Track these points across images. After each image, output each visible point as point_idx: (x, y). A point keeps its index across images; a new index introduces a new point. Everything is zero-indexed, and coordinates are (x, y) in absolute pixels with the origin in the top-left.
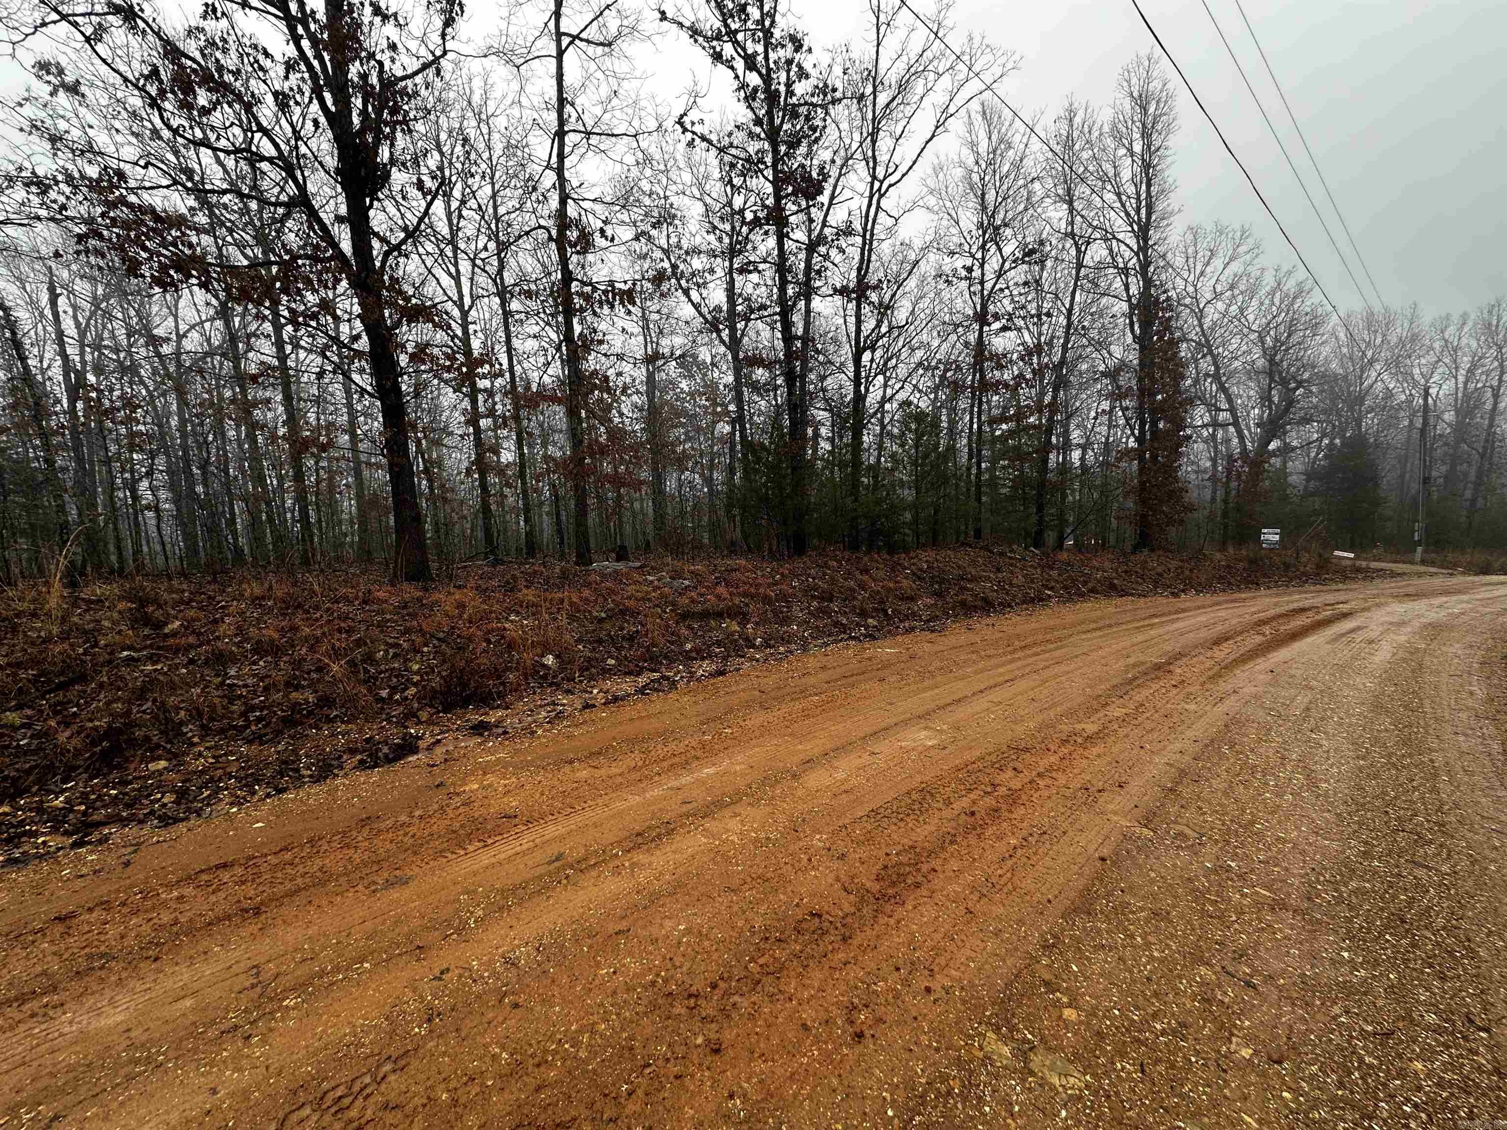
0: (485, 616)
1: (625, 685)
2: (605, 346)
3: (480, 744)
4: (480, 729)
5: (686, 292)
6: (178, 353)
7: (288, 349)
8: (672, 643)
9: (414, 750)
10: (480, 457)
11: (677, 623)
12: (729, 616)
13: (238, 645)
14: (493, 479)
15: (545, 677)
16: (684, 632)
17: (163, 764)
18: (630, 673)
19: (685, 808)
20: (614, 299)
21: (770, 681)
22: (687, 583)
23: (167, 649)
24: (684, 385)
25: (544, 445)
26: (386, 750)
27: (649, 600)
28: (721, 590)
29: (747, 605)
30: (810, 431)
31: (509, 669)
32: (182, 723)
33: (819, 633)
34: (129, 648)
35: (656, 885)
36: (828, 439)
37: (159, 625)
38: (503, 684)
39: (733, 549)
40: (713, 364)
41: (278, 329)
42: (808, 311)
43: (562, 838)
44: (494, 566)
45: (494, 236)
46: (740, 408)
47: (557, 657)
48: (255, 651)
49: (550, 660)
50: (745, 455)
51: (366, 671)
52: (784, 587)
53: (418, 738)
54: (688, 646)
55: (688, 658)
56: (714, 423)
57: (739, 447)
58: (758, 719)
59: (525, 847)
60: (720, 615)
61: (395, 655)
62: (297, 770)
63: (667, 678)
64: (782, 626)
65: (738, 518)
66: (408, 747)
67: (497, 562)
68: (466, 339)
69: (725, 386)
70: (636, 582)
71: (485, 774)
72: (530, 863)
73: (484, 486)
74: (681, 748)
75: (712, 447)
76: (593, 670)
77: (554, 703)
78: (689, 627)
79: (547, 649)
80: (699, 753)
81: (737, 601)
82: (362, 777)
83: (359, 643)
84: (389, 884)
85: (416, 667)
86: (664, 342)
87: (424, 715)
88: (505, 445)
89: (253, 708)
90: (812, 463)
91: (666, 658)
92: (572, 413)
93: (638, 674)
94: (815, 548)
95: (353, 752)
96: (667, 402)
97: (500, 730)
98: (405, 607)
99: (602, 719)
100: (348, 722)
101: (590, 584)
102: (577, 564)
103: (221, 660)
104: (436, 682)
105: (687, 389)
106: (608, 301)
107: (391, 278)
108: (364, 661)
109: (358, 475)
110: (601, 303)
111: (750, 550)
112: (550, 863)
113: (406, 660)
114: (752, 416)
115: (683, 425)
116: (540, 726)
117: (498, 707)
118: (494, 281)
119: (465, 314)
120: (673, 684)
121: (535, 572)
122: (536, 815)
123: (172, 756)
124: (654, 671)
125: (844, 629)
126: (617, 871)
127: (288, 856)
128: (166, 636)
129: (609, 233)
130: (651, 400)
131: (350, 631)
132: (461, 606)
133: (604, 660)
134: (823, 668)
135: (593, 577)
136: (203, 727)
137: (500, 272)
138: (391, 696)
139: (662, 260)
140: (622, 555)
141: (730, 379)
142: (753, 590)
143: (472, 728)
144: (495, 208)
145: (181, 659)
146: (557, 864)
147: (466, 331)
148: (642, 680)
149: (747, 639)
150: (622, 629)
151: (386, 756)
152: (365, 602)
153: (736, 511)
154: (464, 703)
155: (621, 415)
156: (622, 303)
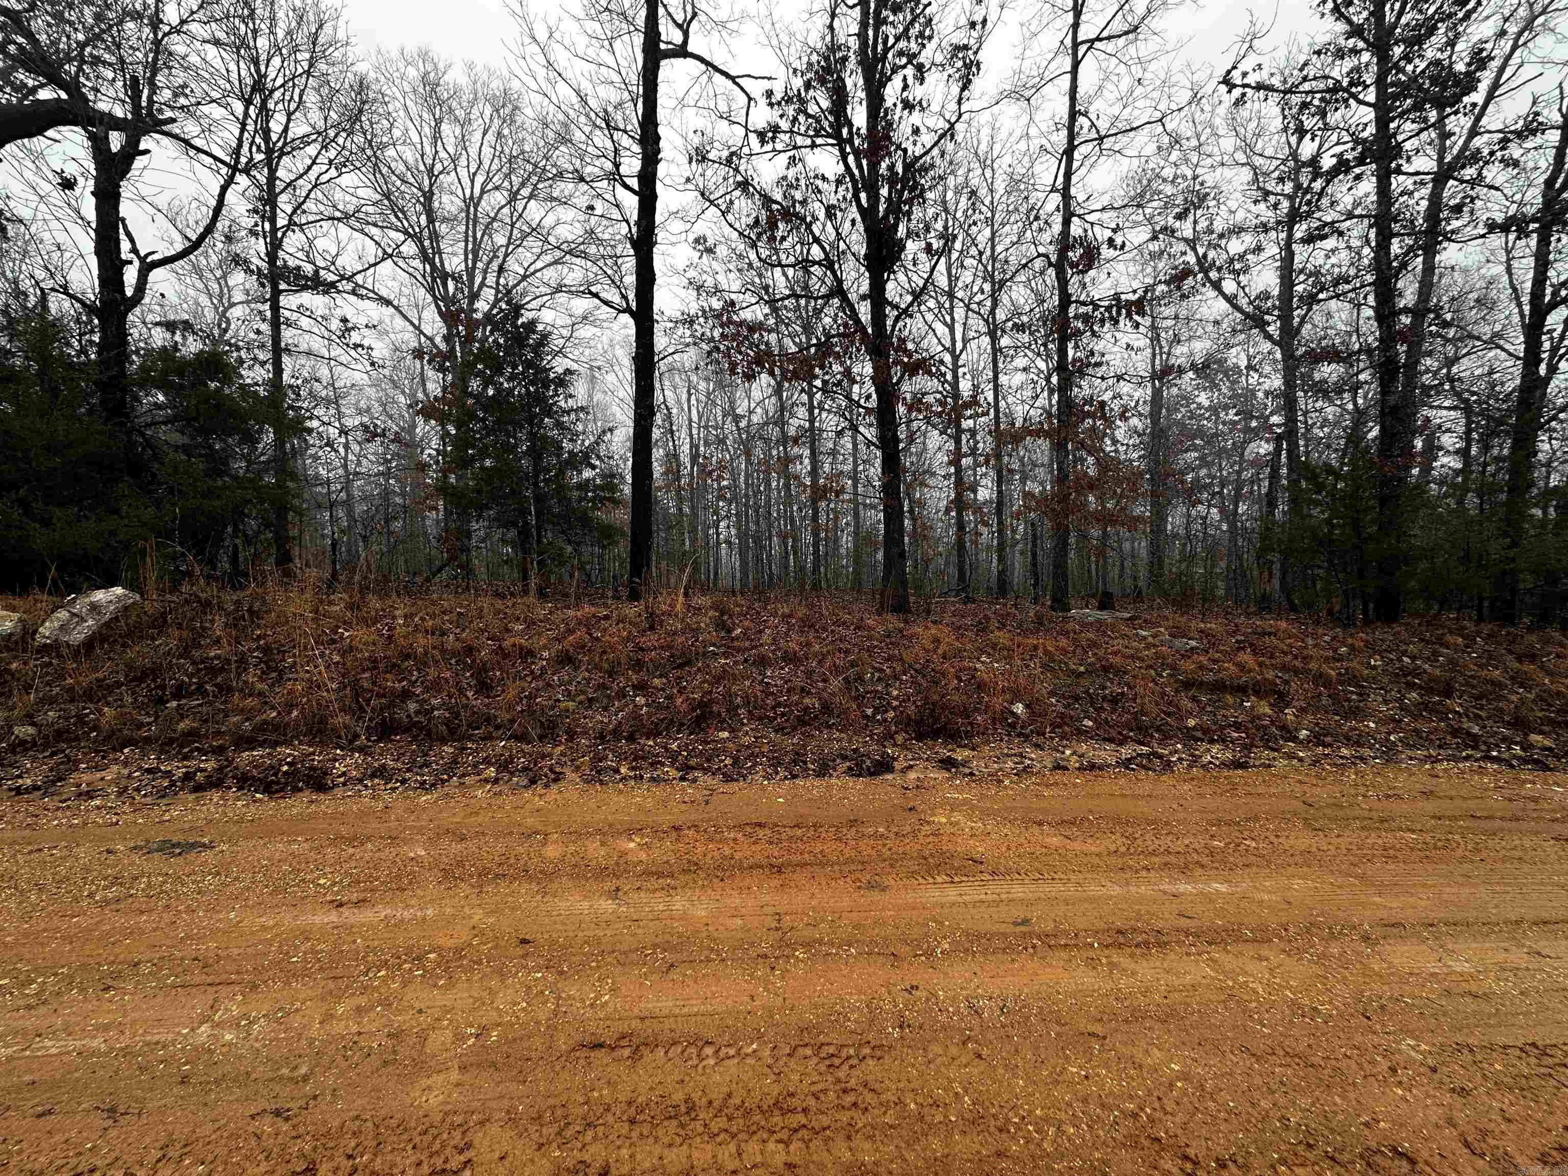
0: (958, 654)
1: (1105, 754)
2: (1104, 368)
3: (948, 779)
4: (948, 764)
5: (1217, 286)
6: (748, 426)
7: (816, 411)
8: (1169, 714)
9: (890, 769)
10: (959, 495)
11: (1177, 691)
12: (1257, 693)
13: (773, 652)
14: (969, 517)
15: (1013, 726)
16: (1186, 704)
17: (726, 734)
18: (1111, 740)
19: (1183, 923)
20: (1119, 314)
21: (1322, 793)
22: (1193, 643)
23: (734, 648)
24: (1203, 399)
25: (1023, 481)
26: (868, 763)
27: (1142, 660)
28: (1246, 657)
29: (1287, 682)
30: (1419, 444)
31: (977, 710)
32: (738, 707)
33: (1417, 739)
34: (714, 645)
35: (1142, 1001)
36: (1457, 452)
37: (729, 631)
38: (971, 724)
39: (1264, 605)
40: (1249, 367)
41: (811, 397)
42: (1429, 268)
43: (1029, 904)
44: (965, 604)
45: (989, 277)
46: (1291, 421)
47: (1027, 706)
48: (784, 659)
49: (1019, 708)
50: (1293, 483)
51: (857, 690)
52: (1355, 664)
53: (895, 759)
54: (1191, 723)
55: (1190, 737)
56: (1246, 442)
57: (1284, 471)
58: (1301, 840)
59: (990, 897)
60: (1241, 690)
61: (879, 679)
62: (805, 763)
63: (1161, 757)
64: (1346, 719)
65: (1276, 567)
66: (884, 766)
67: (968, 600)
68: (955, 384)
69: (1267, 394)
70: (1125, 636)
71: (952, 810)
72: (995, 916)
73: (961, 526)
74: (1179, 846)
75: (1239, 473)
76: (1066, 729)
77: (1021, 755)
78: (1194, 699)
79: (1017, 696)
80: (1205, 860)
81: (1270, 675)
82: (850, 781)
83: (853, 664)
84: (871, 886)
85: (895, 693)
86: (1178, 350)
87: (899, 739)
88: (984, 482)
89: (779, 705)
90: (1421, 487)
91: (1158, 730)
92: (1059, 447)
93: (1121, 744)
94: (1416, 614)
95: (844, 758)
96: (1177, 423)
97: (967, 771)
98: (889, 636)
99: (1075, 785)
100: (841, 731)
101: (1068, 632)
102: (1052, 608)
103: (762, 662)
104: (911, 710)
105: (1206, 403)
106: (1111, 318)
107: (899, 339)
108: (856, 680)
109: (856, 515)
110: (1102, 321)
111: (1293, 608)
112: (1016, 924)
113: (888, 685)
114: (1308, 429)
115: (1195, 448)
116: (1007, 775)
117: (965, 746)
118: (987, 321)
119: (956, 358)
120: (1168, 766)
121: (1008, 614)
122: (1002, 869)
123: (732, 730)
124: (1142, 744)
125: (1473, 741)
126: (1092, 963)
127: (799, 832)
128: (733, 639)
129: (1119, 241)
130: (1155, 423)
131: (847, 652)
132: (937, 641)
133: (1080, 720)
134: (1427, 794)
135: (1071, 626)
136: (749, 712)
137: (992, 312)
138: (874, 715)
139: (1185, 253)
140: (1106, 602)
141: (1276, 382)
142: (1298, 663)
143: (941, 761)
144: (993, 249)
145: (740, 658)
146: (1023, 928)
147: (956, 377)
148: (1126, 752)
149: (1283, 728)
150: (1104, 688)
151: (868, 768)
152: (858, 628)
153: (1275, 557)
154: (935, 734)
155: (1115, 442)
156: (1129, 315)
